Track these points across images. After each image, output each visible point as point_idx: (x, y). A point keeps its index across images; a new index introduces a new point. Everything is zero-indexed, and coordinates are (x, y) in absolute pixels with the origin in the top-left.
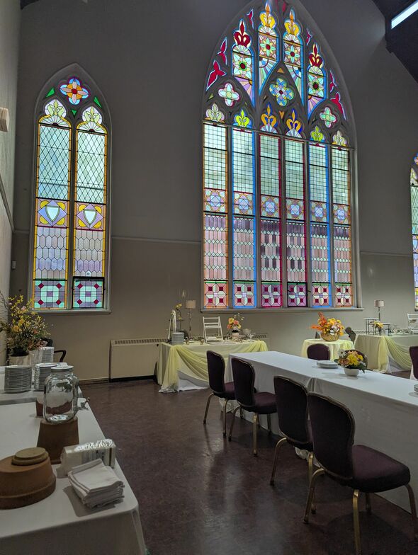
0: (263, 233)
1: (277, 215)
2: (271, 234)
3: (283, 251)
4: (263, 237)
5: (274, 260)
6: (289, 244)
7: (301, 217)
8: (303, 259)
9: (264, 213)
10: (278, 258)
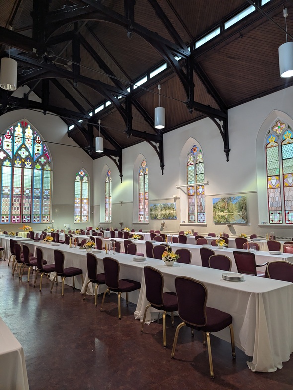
0: (14, 199)
1: (20, 193)
2: (17, 200)
3: (22, 205)
4: (14, 200)
5: (18, 208)
6: (24, 202)
7: (30, 194)
8: (30, 208)
9: (14, 193)
10: (20, 207)
